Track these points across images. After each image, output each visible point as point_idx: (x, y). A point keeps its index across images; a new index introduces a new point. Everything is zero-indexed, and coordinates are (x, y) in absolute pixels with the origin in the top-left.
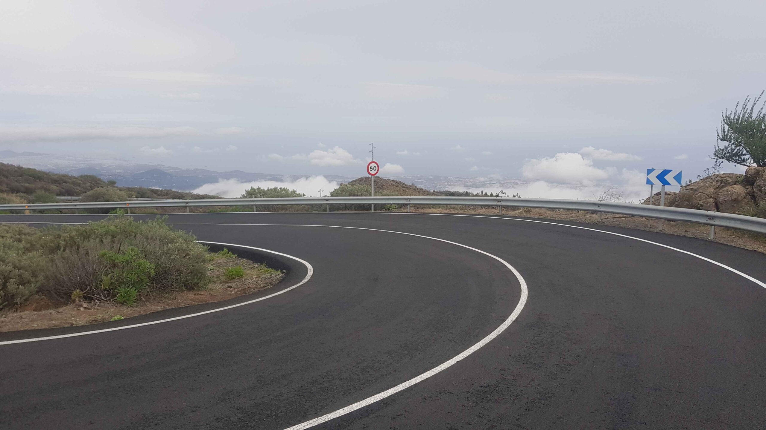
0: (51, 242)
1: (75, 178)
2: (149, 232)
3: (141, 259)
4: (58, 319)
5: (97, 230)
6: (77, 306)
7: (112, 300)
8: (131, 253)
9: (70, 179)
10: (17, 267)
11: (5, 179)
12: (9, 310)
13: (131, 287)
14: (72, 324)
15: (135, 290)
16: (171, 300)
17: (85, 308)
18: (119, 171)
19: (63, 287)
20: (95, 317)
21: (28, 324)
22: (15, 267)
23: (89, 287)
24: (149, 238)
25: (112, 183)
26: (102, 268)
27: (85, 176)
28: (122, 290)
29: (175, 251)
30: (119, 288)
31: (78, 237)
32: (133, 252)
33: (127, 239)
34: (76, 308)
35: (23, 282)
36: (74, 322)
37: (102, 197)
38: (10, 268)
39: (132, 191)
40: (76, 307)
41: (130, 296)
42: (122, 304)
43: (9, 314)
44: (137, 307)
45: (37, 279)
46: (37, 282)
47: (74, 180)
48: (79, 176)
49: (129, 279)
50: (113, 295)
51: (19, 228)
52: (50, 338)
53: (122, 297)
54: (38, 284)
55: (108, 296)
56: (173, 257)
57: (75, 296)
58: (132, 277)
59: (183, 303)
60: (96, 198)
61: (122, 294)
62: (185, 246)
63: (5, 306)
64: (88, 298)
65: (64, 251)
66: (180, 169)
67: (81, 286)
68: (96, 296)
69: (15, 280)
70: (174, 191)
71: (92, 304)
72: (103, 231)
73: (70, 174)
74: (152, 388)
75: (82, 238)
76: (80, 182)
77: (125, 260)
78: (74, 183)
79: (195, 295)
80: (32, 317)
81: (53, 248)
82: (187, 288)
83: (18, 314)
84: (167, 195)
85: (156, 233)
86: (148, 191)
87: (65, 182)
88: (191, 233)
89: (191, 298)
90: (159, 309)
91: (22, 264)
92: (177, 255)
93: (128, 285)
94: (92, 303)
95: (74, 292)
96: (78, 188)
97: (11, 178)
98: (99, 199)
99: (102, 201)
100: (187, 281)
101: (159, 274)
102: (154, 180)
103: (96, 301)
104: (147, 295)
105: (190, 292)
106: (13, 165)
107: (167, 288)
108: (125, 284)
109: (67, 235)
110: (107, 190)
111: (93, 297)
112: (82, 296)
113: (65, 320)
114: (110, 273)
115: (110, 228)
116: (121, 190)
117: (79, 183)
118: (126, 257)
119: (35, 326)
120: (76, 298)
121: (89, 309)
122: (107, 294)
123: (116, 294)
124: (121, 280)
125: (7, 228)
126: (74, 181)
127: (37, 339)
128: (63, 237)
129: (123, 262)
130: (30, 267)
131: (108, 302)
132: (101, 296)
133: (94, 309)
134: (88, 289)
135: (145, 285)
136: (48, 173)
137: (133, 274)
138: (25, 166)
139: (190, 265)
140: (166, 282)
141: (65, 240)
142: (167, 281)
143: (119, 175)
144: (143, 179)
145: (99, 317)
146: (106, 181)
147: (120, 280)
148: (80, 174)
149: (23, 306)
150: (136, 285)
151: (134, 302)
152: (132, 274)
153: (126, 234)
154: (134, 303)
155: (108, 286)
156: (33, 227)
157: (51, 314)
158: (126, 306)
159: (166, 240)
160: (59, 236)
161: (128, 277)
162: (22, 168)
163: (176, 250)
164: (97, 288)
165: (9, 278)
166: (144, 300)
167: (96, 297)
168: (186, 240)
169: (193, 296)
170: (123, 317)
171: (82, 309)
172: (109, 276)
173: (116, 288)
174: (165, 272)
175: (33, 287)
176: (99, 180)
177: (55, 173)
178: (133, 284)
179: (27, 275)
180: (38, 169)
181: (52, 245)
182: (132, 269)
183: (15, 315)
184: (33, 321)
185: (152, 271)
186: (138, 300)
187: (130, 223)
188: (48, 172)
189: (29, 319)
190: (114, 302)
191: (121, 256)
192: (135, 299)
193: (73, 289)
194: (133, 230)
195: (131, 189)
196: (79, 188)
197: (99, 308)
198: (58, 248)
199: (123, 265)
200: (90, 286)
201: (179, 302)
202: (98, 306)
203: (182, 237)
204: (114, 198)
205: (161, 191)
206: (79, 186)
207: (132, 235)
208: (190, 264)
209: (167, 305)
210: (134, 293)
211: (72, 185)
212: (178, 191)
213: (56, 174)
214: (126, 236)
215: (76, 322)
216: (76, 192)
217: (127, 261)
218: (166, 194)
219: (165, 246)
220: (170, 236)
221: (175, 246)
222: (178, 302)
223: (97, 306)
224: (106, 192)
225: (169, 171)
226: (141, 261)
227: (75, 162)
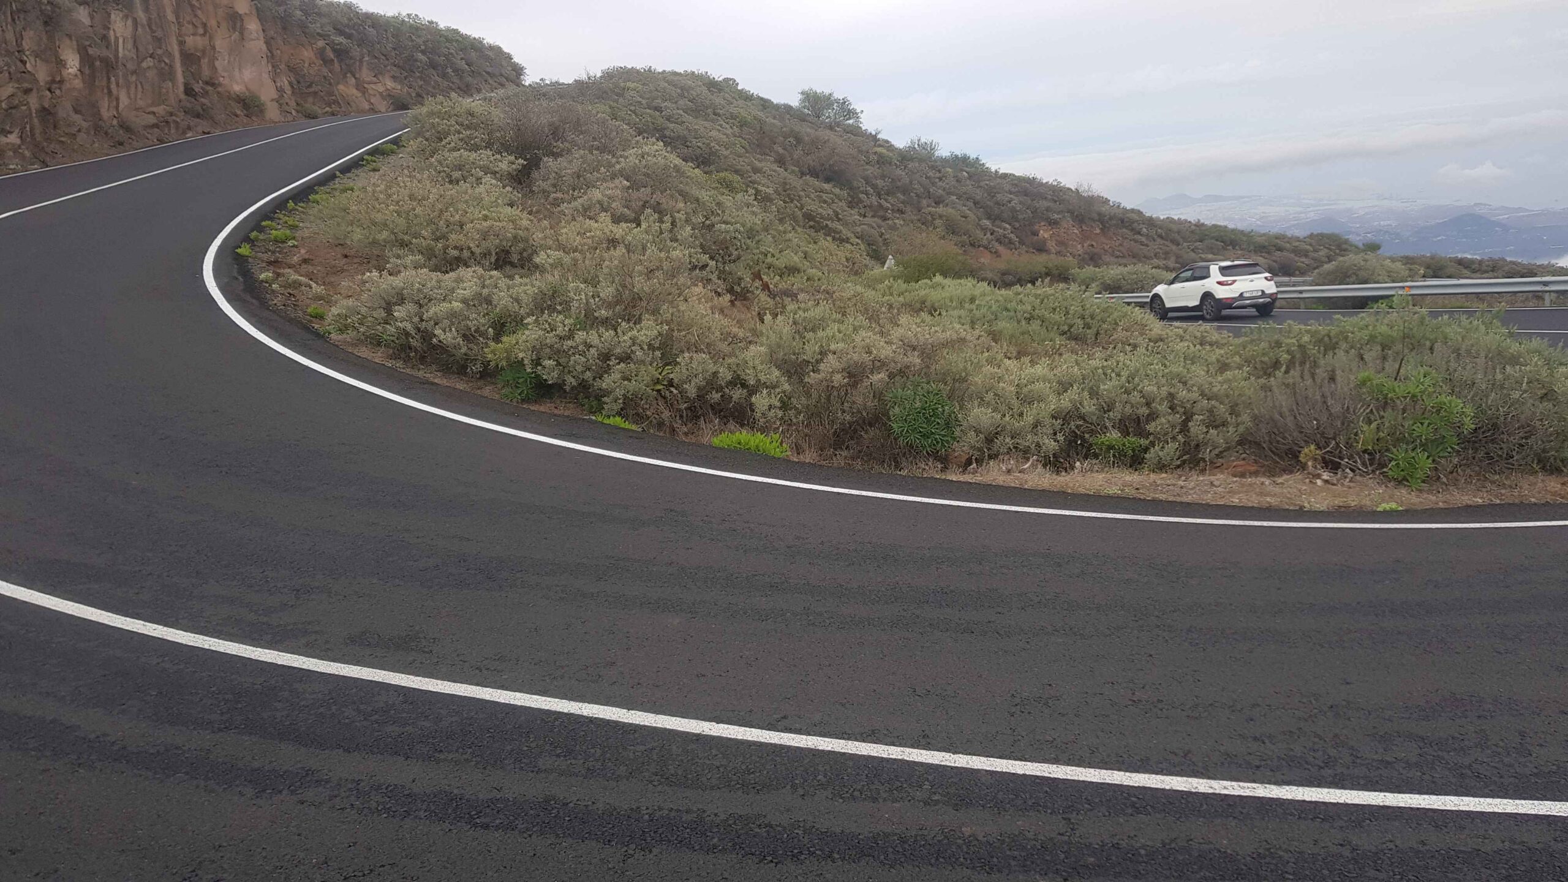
0: (1264, 354)
1: (1298, 239)
2: (1463, 339)
3: (1443, 396)
4: (1275, 495)
5: (1352, 333)
6: (1311, 476)
7: (1377, 472)
8: (1422, 380)
9: (1288, 242)
10: (1206, 395)
11: (1174, 248)
12: (1191, 469)
13: (1419, 450)
14: (1302, 507)
15: (1428, 457)
16: (1506, 489)
17: (1326, 481)
18: (1386, 223)
19: (1284, 438)
20: (1346, 500)
21: (1223, 497)
22: (1203, 394)
23: (1334, 442)
24: (1462, 352)
25: (1373, 247)
26: (1360, 409)
27: (1318, 235)
28: (1400, 454)
29: (1522, 384)
30: (1395, 450)
31: (1315, 346)
32: (1428, 379)
33: (1413, 353)
34: (1307, 480)
35: (1214, 423)
36: (1306, 504)
37: (1354, 274)
38: (1195, 396)
39: (1414, 263)
40: (1308, 478)
41: (1416, 469)
42: (1400, 482)
43: (1192, 476)
44: (1430, 492)
45: (1240, 419)
46: (1238, 425)
47: (1297, 244)
48: (1306, 235)
49: (1416, 434)
50: (1379, 464)
51: (1202, 332)
52: (1265, 524)
53: (1400, 469)
54: (1241, 429)
55: (1371, 465)
56: (1516, 395)
57: (1308, 458)
58: (1423, 431)
59: (1534, 498)
60: (1342, 276)
61: (1401, 463)
62: (1544, 372)
63: (1184, 462)
64: (1332, 466)
65: (1287, 372)
66: (1527, 210)
67: (1321, 439)
68: (1346, 460)
69: (1201, 417)
70: (1511, 262)
71: (1339, 476)
72: (1365, 335)
73: (1289, 234)
74: (1469, 647)
75: (1322, 348)
76: (1308, 247)
77: (1408, 393)
78: (1296, 251)
79: (1562, 484)
80: (1230, 486)
81: (1267, 365)
82: (1543, 468)
83: (1206, 478)
84: (1492, 271)
85: (1477, 343)
86: (1451, 261)
87: (1280, 249)
88: (1561, 344)
89: (1553, 490)
90: (1478, 502)
91: (1215, 389)
92: (1525, 391)
93: (1413, 445)
94: (1340, 473)
95: (1306, 450)
96: (1303, 259)
97: (1185, 244)
98: (1348, 280)
99: (1354, 283)
100: (1544, 451)
101: (1482, 430)
102: (1464, 240)
103: (1348, 470)
104: (1452, 473)
105: (1550, 477)
106: (1189, 220)
107: (1497, 461)
108: (1407, 444)
109: (1294, 341)
110: (1366, 260)
111: (1340, 463)
112: (1320, 458)
113: (1288, 498)
114: (1376, 420)
115: (1380, 331)
116: (1393, 260)
117: (1307, 251)
118: (1412, 388)
119: (1235, 501)
120: (1308, 461)
121: (1333, 484)
122: (1369, 460)
123: (1387, 462)
124: (1400, 434)
125: (1181, 331)
126: (1297, 247)
127: (1241, 523)
128: (1287, 344)
129: (1405, 398)
130: (1227, 396)
131: (1371, 476)
132: (1355, 462)
133: (1343, 485)
134: (1331, 446)
135: (1449, 449)
136: (1250, 233)
137: (1426, 424)
138: (1208, 223)
139: (1556, 415)
140: (1496, 448)
141: (1288, 352)
142: (1498, 447)
143: (1387, 232)
144: (1439, 236)
145: (1353, 501)
146: (1360, 245)
147: (1398, 433)
148: (1309, 233)
149: (1215, 466)
150: (1430, 446)
151: (1423, 482)
152: (1422, 424)
153: (1413, 342)
154: (1423, 484)
155: (1371, 444)
156: (1226, 332)
157: (1262, 483)
158: (1407, 488)
159: (1501, 358)
160: (1278, 344)
161: (1414, 430)
162: (1203, 224)
163: (1523, 381)
164: (1349, 445)
165: (1193, 414)
166: (1445, 480)
167: (1347, 462)
168: (1548, 362)
169: (1559, 486)
170: (1401, 506)
171: (1319, 482)
172: (1374, 426)
173: (1388, 450)
174: (1495, 426)
175: (1232, 433)
176: (1346, 242)
177: (1262, 232)
178: (1424, 446)
179: (1222, 409)
180: (1231, 226)
181: (1266, 359)
182: (1423, 413)
183: (1201, 479)
184: (1232, 492)
185: (1467, 420)
186: (1432, 480)
187: (1422, 321)
188: (1249, 230)
189: (1226, 489)
190: (1382, 477)
191: (1402, 386)
192: (1428, 477)
193: (1303, 444)
194: (1428, 335)
195: (1412, 258)
196: (1307, 261)
197: (1352, 484)
198: (1276, 364)
199: (1404, 403)
200: (1335, 439)
201: (1526, 495)
202: (1350, 481)
203: (1539, 352)
204: (1379, 275)
205: (1481, 262)
206: (1306, 256)
207: (1425, 345)
208: (1556, 413)
209: (1496, 497)
210: (1424, 462)
211: (1292, 255)
212: (1520, 261)
213: (1264, 235)
214: (1411, 346)
215: (1309, 503)
216: (1298, 269)
217: (1414, 396)
218: (1492, 268)
219: (1498, 371)
220: (1510, 351)
221: (1520, 370)
222: (1523, 494)
223: (1348, 480)
224: (1362, 263)
225: (1501, 217)
226: (1444, 398)
227: (1298, 209)
